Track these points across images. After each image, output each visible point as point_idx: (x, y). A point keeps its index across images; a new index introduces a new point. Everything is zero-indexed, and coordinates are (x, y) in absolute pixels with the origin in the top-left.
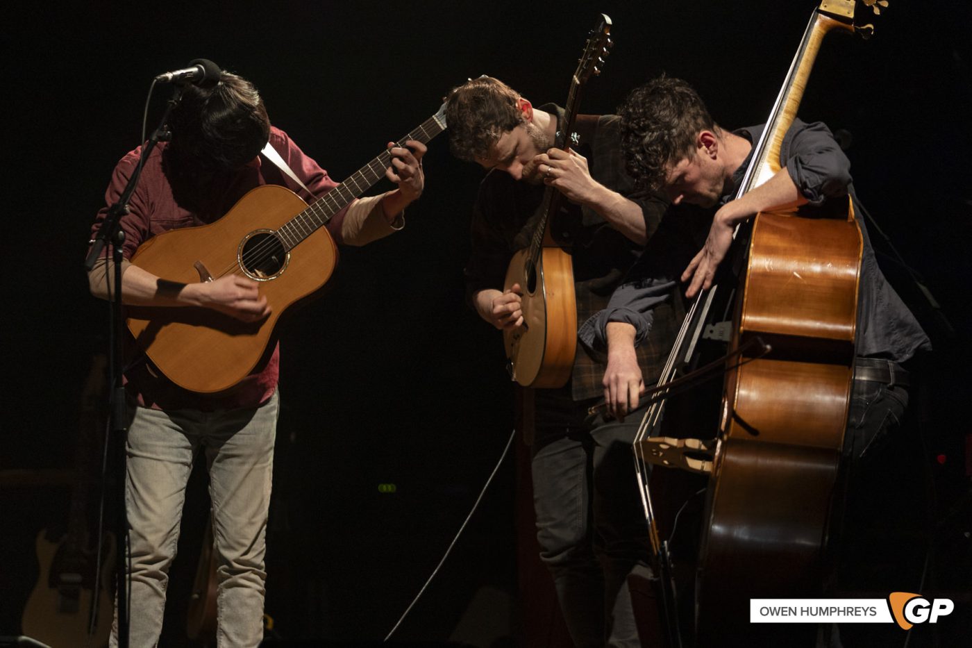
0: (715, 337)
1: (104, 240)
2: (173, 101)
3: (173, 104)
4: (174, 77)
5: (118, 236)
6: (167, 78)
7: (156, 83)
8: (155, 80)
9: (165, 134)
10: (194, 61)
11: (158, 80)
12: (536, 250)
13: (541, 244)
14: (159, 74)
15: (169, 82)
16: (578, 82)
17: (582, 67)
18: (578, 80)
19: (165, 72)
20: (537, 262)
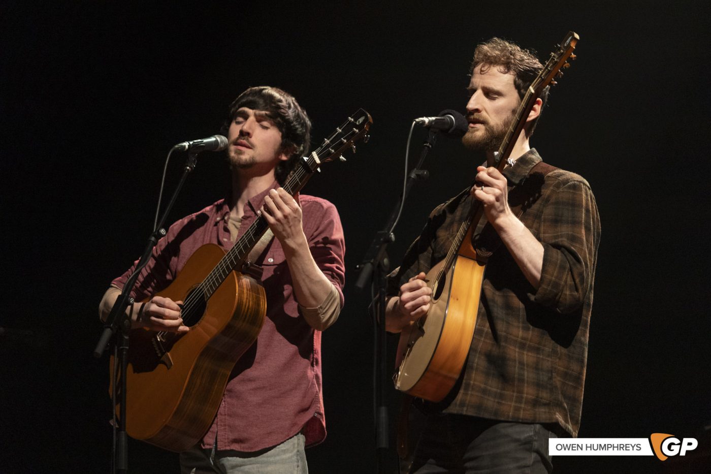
1: (372, 263)
2: (428, 144)
3: (428, 147)
4: (430, 122)
6: (424, 122)
7: (415, 124)
8: (414, 122)
9: (423, 173)
10: (446, 111)
11: (417, 123)
12: (452, 256)
13: (457, 251)
14: (418, 117)
15: (425, 126)
16: (533, 91)
17: (540, 77)
18: (534, 89)
19: (423, 117)
20: (449, 268)
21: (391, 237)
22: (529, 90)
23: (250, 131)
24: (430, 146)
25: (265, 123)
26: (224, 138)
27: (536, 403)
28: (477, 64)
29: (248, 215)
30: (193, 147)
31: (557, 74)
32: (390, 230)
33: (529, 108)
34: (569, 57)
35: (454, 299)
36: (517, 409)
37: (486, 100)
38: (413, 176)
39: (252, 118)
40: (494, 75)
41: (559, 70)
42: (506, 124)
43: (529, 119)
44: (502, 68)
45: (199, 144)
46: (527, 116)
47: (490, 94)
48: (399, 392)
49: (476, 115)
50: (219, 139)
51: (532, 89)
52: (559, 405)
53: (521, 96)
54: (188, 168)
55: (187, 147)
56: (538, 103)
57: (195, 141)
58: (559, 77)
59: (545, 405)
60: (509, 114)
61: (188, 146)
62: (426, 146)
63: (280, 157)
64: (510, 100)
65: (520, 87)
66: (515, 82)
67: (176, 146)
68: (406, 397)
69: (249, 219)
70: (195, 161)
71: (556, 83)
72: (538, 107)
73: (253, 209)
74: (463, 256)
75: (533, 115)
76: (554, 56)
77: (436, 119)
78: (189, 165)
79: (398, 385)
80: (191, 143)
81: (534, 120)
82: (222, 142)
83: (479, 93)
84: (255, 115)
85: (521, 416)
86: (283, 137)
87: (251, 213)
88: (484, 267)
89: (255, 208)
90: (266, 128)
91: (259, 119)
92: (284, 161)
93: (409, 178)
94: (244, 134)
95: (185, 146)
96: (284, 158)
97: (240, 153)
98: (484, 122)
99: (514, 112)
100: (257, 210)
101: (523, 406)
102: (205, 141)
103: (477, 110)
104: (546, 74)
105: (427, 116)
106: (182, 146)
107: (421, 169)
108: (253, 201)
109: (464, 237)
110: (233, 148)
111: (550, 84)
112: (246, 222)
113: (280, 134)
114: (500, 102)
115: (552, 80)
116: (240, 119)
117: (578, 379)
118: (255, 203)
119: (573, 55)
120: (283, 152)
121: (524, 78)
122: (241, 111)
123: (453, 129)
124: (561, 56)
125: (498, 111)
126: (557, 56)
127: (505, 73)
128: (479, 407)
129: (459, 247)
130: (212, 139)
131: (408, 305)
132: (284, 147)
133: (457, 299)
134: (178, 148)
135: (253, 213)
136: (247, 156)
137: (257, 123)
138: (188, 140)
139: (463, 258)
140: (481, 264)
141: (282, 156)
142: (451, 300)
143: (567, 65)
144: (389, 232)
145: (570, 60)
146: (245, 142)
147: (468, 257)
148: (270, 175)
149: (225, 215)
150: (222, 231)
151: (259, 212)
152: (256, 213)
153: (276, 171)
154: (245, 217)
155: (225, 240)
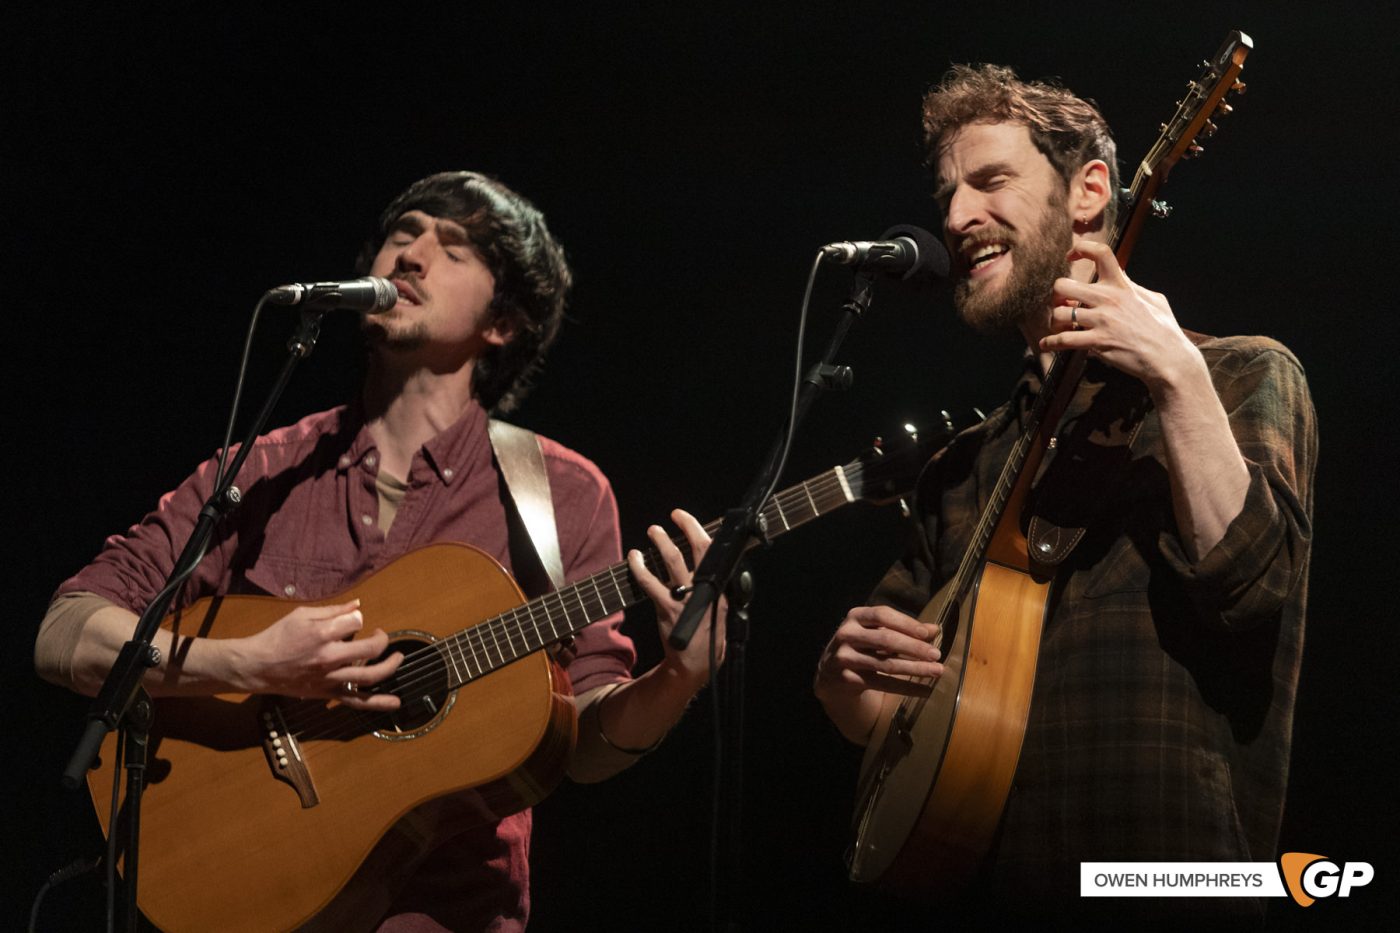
1: (712, 584)
2: (853, 306)
3: (854, 312)
4: (858, 253)
5: (739, 582)
6: (844, 253)
7: (823, 257)
8: (822, 253)
9: (841, 371)
10: (899, 228)
11: (828, 255)
12: (971, 567)
13: (983, 552)
14: (829, 243)
15: (847, 261)
16: (1149, 172)
17: (1166, 138)
18: (1150, 166)
19: (841, 241)
20: (967, 592)
21: (759, 523)
22: (1139, 170)
23: (420, 264)
24: (859, 311)
25: (459, 251)
29: (421, 477)
30: (311, 298)
31: (1203, 129)
32: (757, 508)
34: (1230, 90)
35: (976, 660)
38: (815, 379)
39: (430, 235)
41: (1208, 121)
45: (328, 292)
51: (1146, 168)
54: (299, 346)
55: (298, 295)
57: (319, 284)
58: (1208, 133)
61: (302, 292)
62: (848, 309)
63: (485, 334)
67: (274, 292)
69: (425, 488)
70: (315, 329)
71: (1202, 149)
73: (433, 465)
74: (997, 563)
76: (1196, 89)
77: (874, 247)
78: (302, 340)
79: (856, 870)
80: (310, 287)
84: (438, 230)
86: (498, 288)
87: (427, 475)
88: (1047, 586)
89: (438, 465)
91: (445, 240)
92: (495, 347)
93: (805, 383)
94: (407, 267)
95: (293, 294)
96: (495, 338)
100: (444, 469)
102: (344, 286)
104: (1178, 131)
105: (852, 239)
106: (287, 292)
107: (834, 363)
108: (435, 449)
109: (997, 518)
111: (1188, 153)
112: (417, 493)
113: (493, 281)
115: (1192, 144)
116: (402, 236)
118: (439, 452)
119: (1239, 84)
120: (494, 325)
122: (408, 218)
123: (914, 269)
124: (1210, 86)
126: (1201, 89)
129: (987, 541)
132: (496, 312)
133: (985, 663)
134: (277, 295)
135: (434, 474)
137: (439, 248)
138: (303, 281)
139: (998, 568)
140: (1039, 578)
141: (490, 334)
142: (971, 664)
144: (754, 510)
145: (1232, 94)
146: (405, 284)
147: (1011, 563)
148: (462, 377)
149: (365, 454)
150: (357, 491)
151: (447, 473)
152: (440, 476)
153: (475, 373)
154: (414, 483)
155: (367, 520)
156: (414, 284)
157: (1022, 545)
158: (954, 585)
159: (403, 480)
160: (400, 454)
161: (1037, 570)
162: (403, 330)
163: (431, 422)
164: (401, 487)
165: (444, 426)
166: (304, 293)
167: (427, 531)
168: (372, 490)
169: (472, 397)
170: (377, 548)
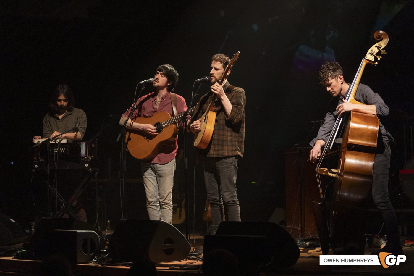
0: (337, 142)
3: (200, 87)
4: (200, 80)
16: (228, 67)
23: (158, 78)
26: (153, 79)
27: (232, 150)
28: (213, 60)
29: (162, 101)
33: (227, 72)
36: (228, 153)
37: (215, 70)
38: (195, 95)
39: (159, 74)
40: (217, 64)
41: (235, 61)
42: (221, 77)
43: (227, 75)
44: (220, 63)
46: (226, 74)
47: (216, 69)
48: (195, 147)
49: (212, 75)
50: (151, 79)
51: (228, 66)
52: (238, 150)
53: (225, 69)
54: (143, 88)
56: (229, 71)
58: (235, 63)
59: (234, 150)
60: (221, 74)
63: (167, 84)
64: (222, 71)
65: (224, 67)
66: (223, 66)
67: (139, 83)
68: (197, 148)
70: (145, 86)
71: (234, 65)
72: (229, 72)
73: (163, 99)
74: (211, 110)
75: (228, 74)
77: (202, 79)
79: (195, 145)
81: (228, 75)
82: (152, 80)
83: (213, 69)
85: (229, 155)
87: (162, 100)
90: (163, 77)
91: (161, 74)
92: (169, 86)
94: (157, 79)
96: (169, 84)
97: (155, 83)
98: (215, 77)
99: (223, 74)
101: (229, 152)
102: (147, 80)
103: (213, 74)
106: (141, 82)
108: (163, 97)
109: (211, 106)
110: (154, 82)
111: (232, 65)
112: (161, 102)
114: (219, 71)
116: (157, 74)
117: (242, 142)
119: (238, 57)
121: (225, 64)
122: (157, 72)
123: (207, 81)
125: (218, 74)
126: (234, 57)
127: (221, 64)
128: (218, 154)
129: (210, 108)
130: (150, 80)
131: (194, 126)
132: (168, 82)
133: (209, 122)
136: (157, 84)
137: (160, 76)
138: (143, 81)
139: (211, 111)
140: (215, 112)
143: (237, 60)
145: (237, 58)
146: (156, 80)
147: (212, 110)
148: (165, 89)
149: (156, 100)
150: (154, 104)
151: (165, 100)
152: (164, 100)
153: (167, 88)
154: (161, 101)
155: (155, 107)
156: (157, 80)
157: (213, 108)
158: (206, 113)
159: (160, 101)
160: (159, 98)
161: (215, 111)
162: (156, 86)
163: (163, 95)
164: (159, 102)
165: (164, 95)
166: (143, 82)
167: (163, 107)
168: (156, 104)
169: (167, 91)
170: (156, 109)
